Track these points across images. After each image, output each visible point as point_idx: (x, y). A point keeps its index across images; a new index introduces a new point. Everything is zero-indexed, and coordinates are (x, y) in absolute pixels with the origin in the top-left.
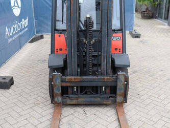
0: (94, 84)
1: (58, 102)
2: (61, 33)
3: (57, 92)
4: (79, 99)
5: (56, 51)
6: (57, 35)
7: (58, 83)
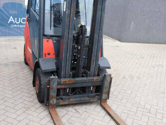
0: (84, 85)
1: (53, 104)
2: (49, 39)
3: (53, 94)
4: (71, 100)
5: (44, 55)
6: (45, 40)
7: (54, 86)
